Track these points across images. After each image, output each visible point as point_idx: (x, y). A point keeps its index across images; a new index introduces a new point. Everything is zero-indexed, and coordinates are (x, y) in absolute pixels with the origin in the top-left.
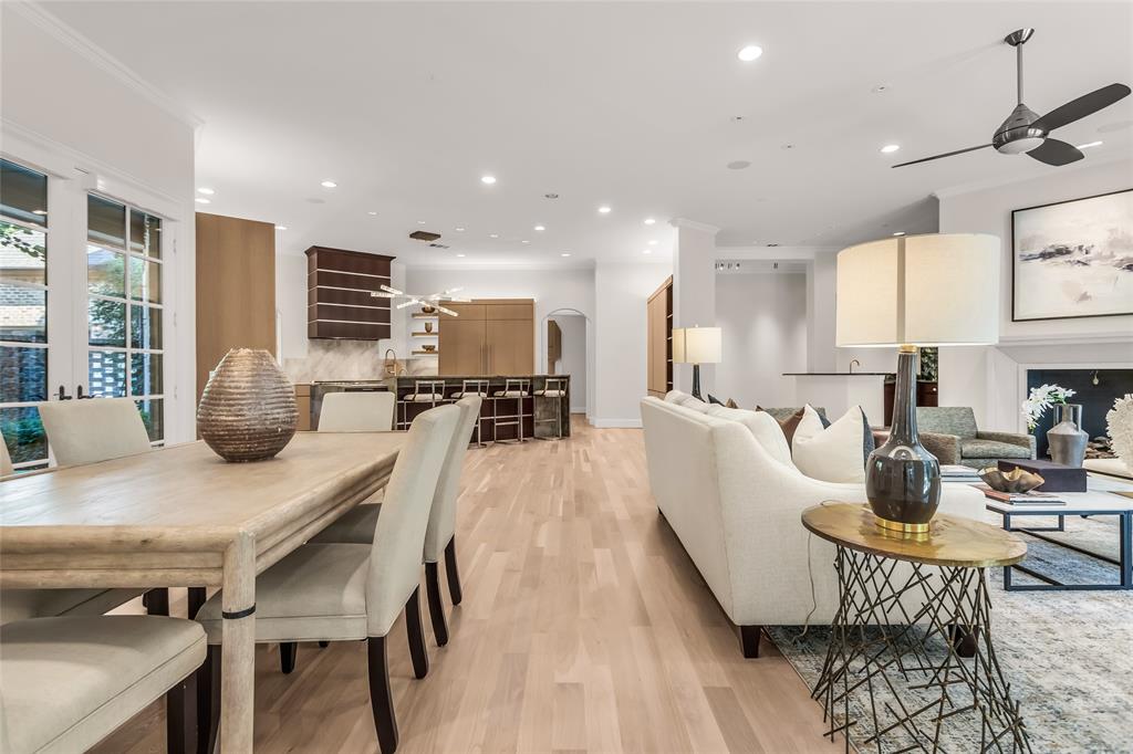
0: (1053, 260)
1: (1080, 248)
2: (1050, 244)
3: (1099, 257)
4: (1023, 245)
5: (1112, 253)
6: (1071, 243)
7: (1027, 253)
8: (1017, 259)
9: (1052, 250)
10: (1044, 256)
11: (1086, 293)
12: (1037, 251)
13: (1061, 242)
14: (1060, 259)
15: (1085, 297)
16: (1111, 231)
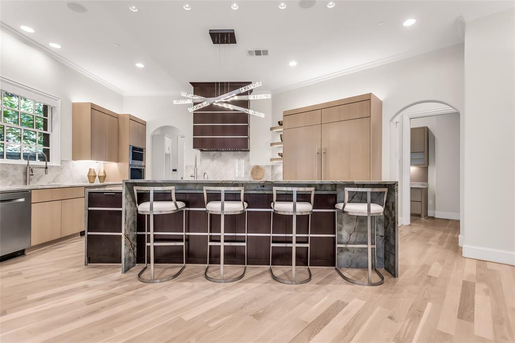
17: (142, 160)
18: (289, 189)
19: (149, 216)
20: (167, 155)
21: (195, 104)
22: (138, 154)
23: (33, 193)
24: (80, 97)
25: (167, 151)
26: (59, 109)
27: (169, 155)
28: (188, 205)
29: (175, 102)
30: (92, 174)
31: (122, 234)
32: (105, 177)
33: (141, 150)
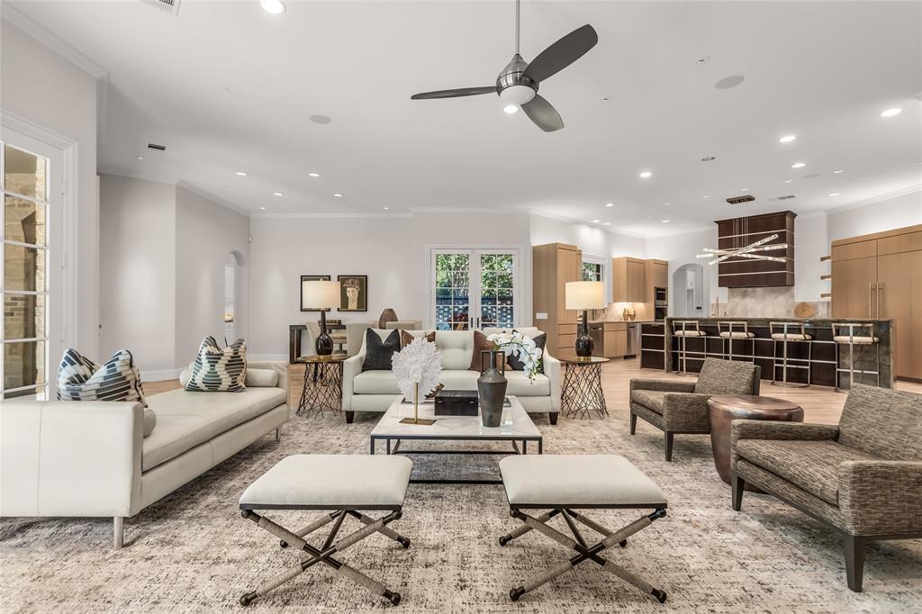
17: (664, 299)
18: (781, 323)
19: (681, 338)
20: (690, 292)
21: (719, 257)
22: (661, 294)
23: (605, 326)
24: (620, 253)
25: (689, 287)
26: (606, 266)
27: (692, 290)
28: (708, 334)
29: (698, 256)
30: (626, 313)
31: (665, 351)
32: (635, 315)
33: (664, 290)
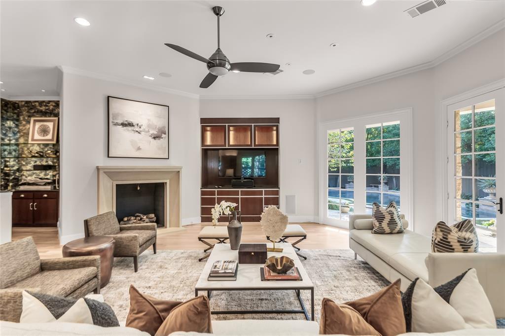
0: (127, 128)
1: (138, 125)
2: (126, 120)
3: (144, 131)
4: (113, 117)
5: (149, 130)
6: (135, 122)
7: (116, 121)
8: (111, 124)
9: (126, 123)
10: (123, 125)
11: (139, 147)
12: (120, 121)
13: (131, 120)
14: (130, 128)
15: (139, 149)
16: (149, 120)
